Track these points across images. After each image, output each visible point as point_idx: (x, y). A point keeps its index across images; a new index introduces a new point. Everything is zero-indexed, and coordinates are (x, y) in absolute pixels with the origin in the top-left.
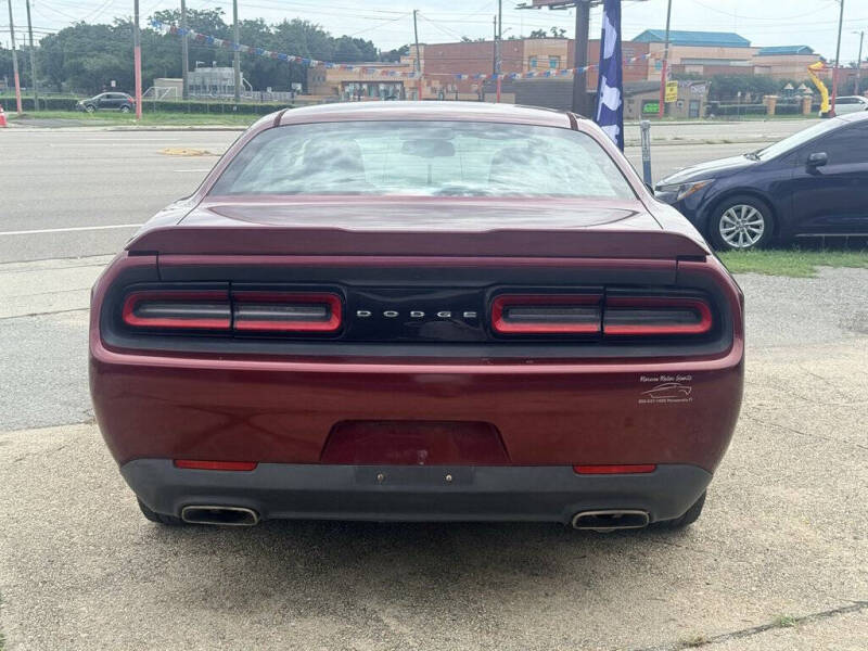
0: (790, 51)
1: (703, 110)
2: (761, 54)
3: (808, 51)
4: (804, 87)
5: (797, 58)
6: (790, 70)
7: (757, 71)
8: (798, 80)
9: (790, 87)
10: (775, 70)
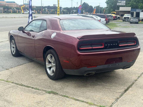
0: (11, 2)
1: (3, 12)
2: (7, 2)
3: (14, 2)
4: (14, 8)
5: (13, 3)
6: (11, 5)
7: (6, 5)
8: (13, 7)
9: (12, 8)
10: (9, 5)
